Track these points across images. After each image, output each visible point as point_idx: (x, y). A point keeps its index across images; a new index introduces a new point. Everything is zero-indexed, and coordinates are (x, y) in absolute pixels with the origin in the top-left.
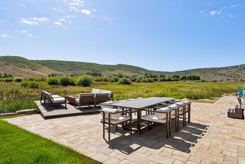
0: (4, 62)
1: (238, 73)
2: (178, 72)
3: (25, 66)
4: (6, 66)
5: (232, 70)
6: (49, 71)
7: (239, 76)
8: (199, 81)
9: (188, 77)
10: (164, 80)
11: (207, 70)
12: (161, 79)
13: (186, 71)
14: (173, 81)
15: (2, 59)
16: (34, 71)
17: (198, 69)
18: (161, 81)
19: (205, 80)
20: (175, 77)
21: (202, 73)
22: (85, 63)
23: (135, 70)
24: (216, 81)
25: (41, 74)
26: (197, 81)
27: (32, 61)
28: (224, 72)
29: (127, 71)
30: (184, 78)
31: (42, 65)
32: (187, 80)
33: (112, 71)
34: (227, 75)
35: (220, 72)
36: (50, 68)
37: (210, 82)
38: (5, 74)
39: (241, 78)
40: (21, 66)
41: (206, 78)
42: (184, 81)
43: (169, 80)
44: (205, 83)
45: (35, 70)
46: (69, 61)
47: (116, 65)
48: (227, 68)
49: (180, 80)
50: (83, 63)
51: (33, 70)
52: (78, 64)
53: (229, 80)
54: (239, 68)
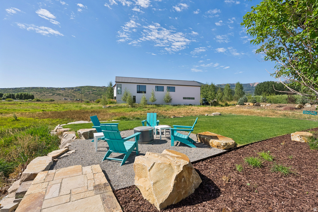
1: (74, 94)
5: (69, 91)
7: (74, 96)
8: (33, 100)
9: (18, 95)
11: (44, 89)
13: (17, 88)
17: (33, 88)
19: (40, 99)
21: (39, 92)
24: (54, 101)
26: (30, 101)
28: (62, 92)
32: (16, 99)
34: (64, 95)
35: (58, 92)
37: (47, 101)
39: (76, 98)
41: (43, 97)
42: (9, 101)
44: (39, 102)
48: (64, 89)
49: (4, 99)
53: (66, 99)
54: (74, 89)
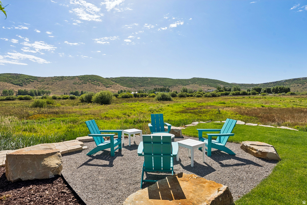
0: (82, 81)
2: (266, 83)
3: (100, 84)
4: (84, 85)
6: (121, 88)
8: (286, 94)
9: (276, 89)
10: (238, 94)
12: (234, 92)
14: (248, 94)
15: (81, 78)
18: (234, 95)
22: (157, 78)
23: (211, 84)
27: (107, 78)
29: (203, 85)
31: (116, 82)
33: (185, 85)
36: (122, 85)
38: (82, 92)
40: (96, 84)
43: (244, 94)
45: (109, 87)
46: (141, 77)
47: (190, 79)
50: (155, 78)
51: (107, 88)
52: (149, 79)
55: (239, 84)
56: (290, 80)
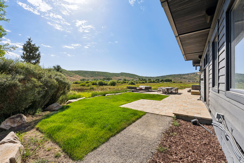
1: (195, 77)
2: (158, 77)
5: (191, 75)
6: (80, 77)
7: (195, 79)
8: (172, 82)
9: (165, 80)
10: (151, 82)
11: (176, 75)
12: (149, 81)
13: (163, 76)
14: (156, 82)
16: (71, 77)
17: (170, 75)
18: (149, 82)
20: (157, 80)
21: (173, 77)
22: (101, 72)
23: (131, 76)
24: (182, 82)
25: (75, 79)
26: (171, 83)
27: (69, 71)
28: (186, 76)
29: (127, 77)
30: (162, 81)
31: (75, 73)
33: (118, 77)
34: (188, 79)
35: (184, 77)
36: (80, 76)
37: (178, 83)
41: (175, 80)
42: (163, 83)
43: (154, 82)
44: (175, 83)
46: (91, 71)
47: (120, 73)
48: (188, 74)
49: (160, 82)
50: (100, 72)
52: (97, 72)
53: (189, 81)
54: (196, 74)
55: (145, 77)
56: (168, 75)
